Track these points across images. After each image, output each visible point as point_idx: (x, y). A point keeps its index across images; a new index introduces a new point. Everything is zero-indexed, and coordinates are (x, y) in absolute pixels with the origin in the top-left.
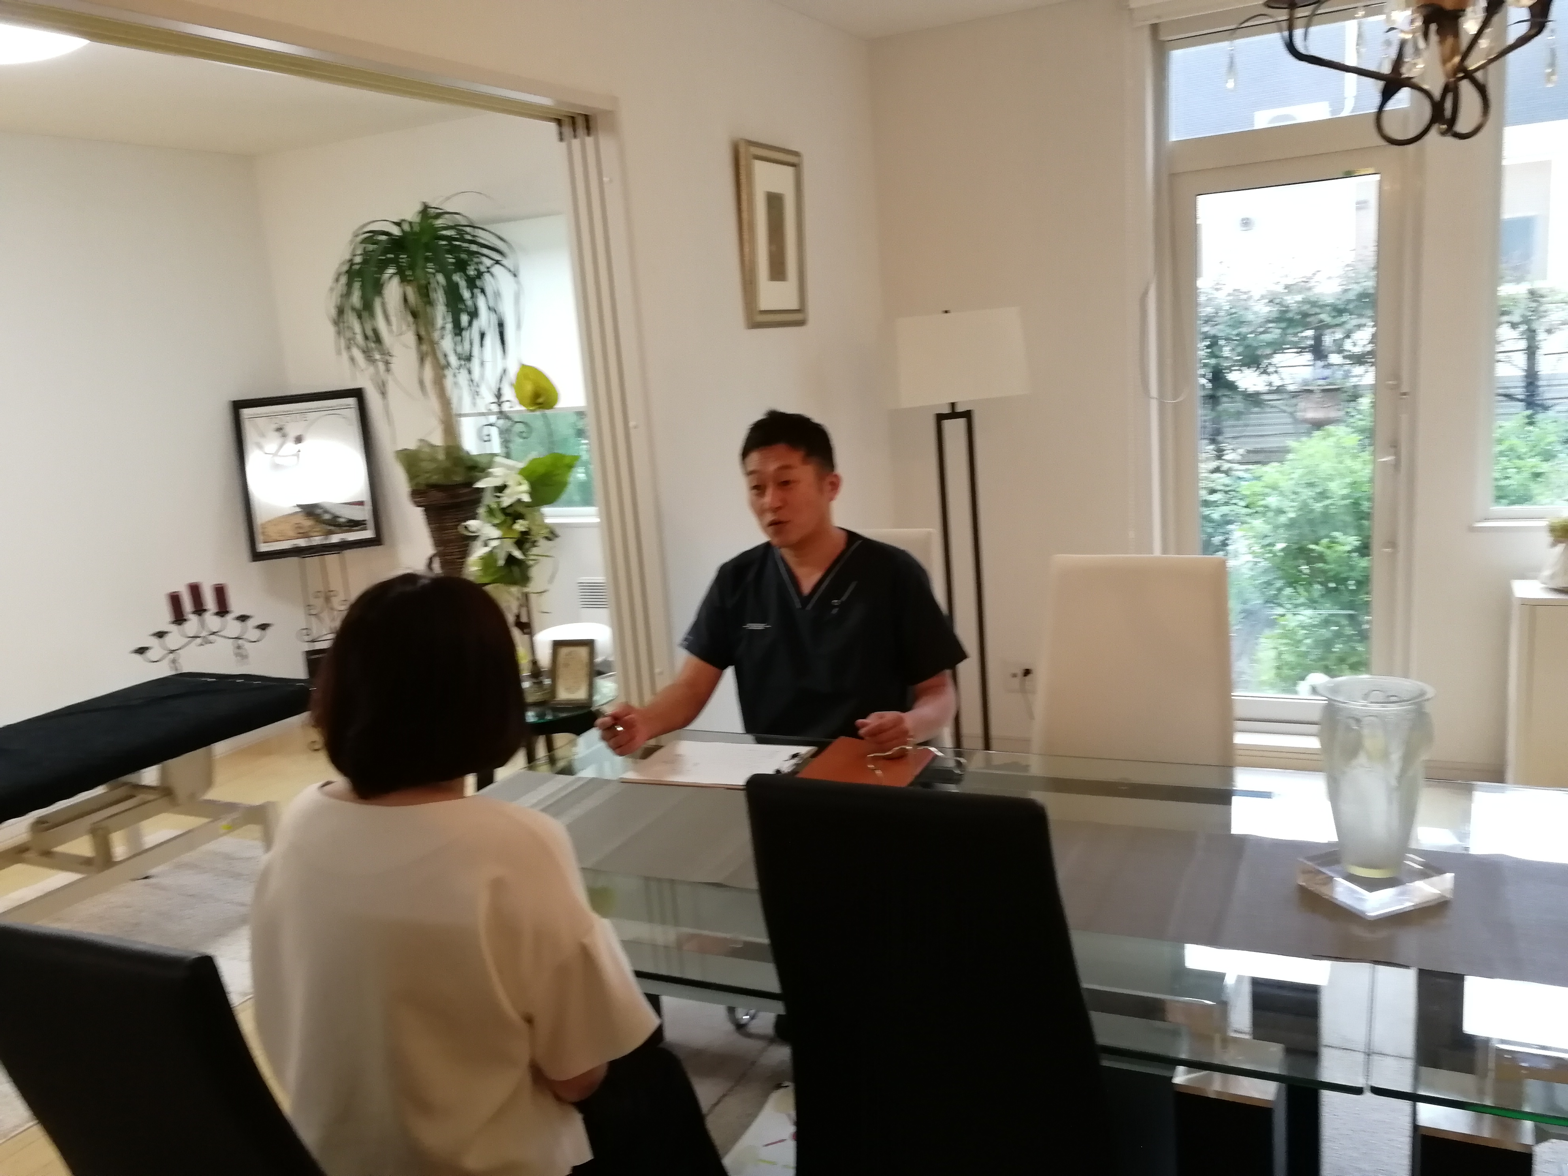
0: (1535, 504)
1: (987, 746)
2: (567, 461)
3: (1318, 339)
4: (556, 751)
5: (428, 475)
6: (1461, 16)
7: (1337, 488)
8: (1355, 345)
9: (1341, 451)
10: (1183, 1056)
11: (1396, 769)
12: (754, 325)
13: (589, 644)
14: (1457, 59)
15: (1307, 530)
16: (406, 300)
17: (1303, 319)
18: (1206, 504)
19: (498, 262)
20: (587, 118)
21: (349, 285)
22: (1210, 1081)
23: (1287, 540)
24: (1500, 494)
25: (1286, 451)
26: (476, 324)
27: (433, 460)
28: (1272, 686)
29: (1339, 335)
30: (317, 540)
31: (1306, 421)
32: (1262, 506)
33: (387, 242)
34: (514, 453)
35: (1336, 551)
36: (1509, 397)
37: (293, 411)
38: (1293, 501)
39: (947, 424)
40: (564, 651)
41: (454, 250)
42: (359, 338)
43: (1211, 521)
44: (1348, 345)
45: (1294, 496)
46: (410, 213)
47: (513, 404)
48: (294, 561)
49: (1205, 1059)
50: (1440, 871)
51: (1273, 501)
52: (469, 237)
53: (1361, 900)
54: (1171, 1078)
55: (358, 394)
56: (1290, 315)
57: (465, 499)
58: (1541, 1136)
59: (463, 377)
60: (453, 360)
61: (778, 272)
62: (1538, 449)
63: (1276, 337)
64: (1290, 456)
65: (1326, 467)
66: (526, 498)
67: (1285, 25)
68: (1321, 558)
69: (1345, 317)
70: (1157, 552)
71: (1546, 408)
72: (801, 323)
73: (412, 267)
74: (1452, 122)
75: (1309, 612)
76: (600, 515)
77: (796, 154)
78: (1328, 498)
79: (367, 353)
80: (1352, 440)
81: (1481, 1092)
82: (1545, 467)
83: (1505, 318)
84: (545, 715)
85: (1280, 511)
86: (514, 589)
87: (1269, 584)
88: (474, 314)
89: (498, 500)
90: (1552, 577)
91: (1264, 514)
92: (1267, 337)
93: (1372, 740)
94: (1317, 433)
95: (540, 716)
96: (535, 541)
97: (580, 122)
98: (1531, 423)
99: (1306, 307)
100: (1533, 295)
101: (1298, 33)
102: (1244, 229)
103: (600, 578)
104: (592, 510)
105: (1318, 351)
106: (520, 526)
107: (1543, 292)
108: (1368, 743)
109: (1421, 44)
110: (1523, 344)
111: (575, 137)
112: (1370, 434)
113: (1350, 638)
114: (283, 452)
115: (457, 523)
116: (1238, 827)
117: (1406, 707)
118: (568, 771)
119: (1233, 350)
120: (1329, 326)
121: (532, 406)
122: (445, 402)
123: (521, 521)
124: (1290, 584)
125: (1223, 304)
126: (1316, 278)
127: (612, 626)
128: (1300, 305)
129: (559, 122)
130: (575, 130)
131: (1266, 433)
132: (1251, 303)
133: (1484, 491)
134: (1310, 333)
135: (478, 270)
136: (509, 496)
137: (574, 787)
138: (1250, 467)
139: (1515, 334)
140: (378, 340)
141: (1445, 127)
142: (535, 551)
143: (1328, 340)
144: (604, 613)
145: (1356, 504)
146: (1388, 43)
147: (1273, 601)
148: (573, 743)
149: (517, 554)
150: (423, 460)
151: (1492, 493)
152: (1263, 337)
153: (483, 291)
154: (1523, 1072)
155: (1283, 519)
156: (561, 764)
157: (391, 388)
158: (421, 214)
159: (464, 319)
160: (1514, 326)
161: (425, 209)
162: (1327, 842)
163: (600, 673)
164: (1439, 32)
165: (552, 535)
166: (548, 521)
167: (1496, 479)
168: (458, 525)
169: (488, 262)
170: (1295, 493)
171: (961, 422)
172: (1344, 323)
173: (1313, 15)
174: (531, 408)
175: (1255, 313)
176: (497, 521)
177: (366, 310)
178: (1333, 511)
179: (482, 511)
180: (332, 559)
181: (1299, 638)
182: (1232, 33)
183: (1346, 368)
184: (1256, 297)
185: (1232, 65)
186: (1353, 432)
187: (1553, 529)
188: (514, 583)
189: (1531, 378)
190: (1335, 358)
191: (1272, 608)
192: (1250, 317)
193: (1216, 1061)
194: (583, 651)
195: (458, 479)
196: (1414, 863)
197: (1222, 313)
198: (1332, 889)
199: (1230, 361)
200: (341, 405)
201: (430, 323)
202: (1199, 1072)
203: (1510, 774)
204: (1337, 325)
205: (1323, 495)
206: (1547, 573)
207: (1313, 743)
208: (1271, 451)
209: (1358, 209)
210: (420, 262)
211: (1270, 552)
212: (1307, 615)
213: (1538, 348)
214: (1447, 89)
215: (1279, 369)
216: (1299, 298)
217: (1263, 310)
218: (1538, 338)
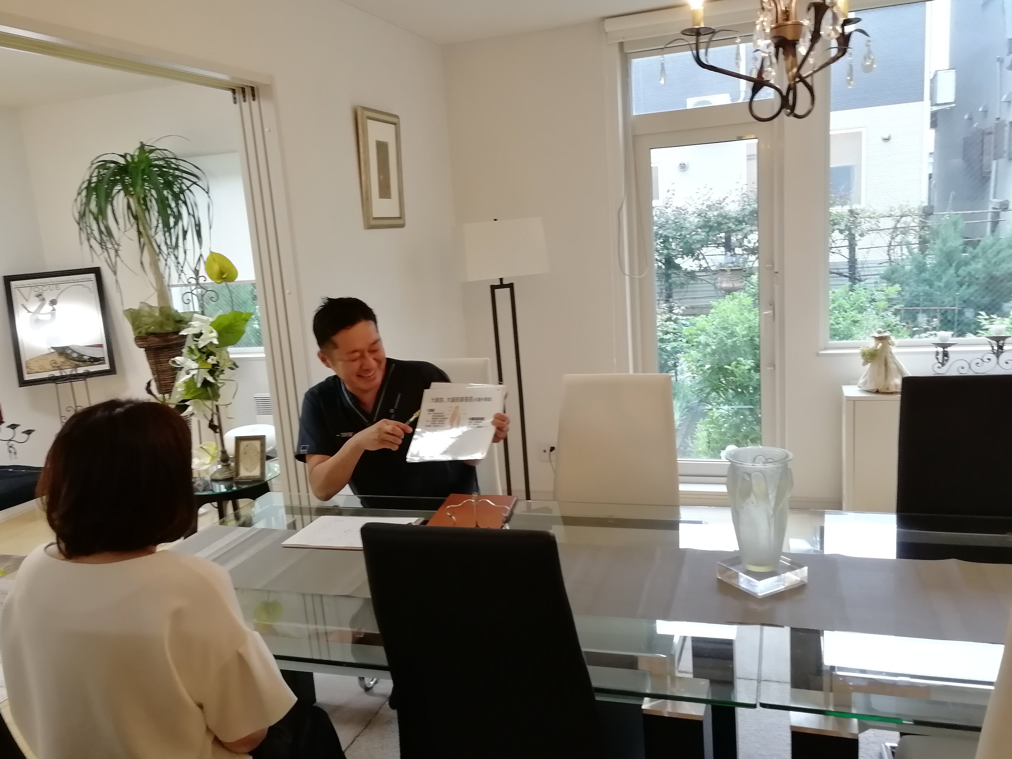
0: (856, 339)
1: (528, 498)
2: (244, 316)
3: (728, 239)
4: (241, 510)
5: (147, 326)
6: (796, 44)
7: (740, 330)
8: (749, 242)
9: (742, 307)
10: (648, 691)
11: (772, 503)
12: (370, 227)
13: (261, 439)
14: (795, 70)
15: (723, 356)
16: (129, 207)
17: (719, 227)
18: (662, 340)
19: (195, 183)
20: (253, 89)
21: (88, 197)
22: (665, 706)
23: (711, 363)
24: (834, 333)
25: (711, 307)
26: (180, 224)
27: (151, 316)
28: (706, 454)
29: (740, 237)
30: (68, 372)
31: (722, 289)
32: (697, 342)
33: (115, 168)
34: (206, 312)
35: (740, 370)
36: (841, 274)
37: (48, 283)
38: (714, 338)
39: (497, 291)
40: (243, 444)
41: (162, 174)
42: (96, 233)
43: (666, 351)
44: (745, 242)
45: (715, 336)
46: (132, 149)
47: (206, 279)
48: (52, 385)
49: (661, 692)
50: (801, 566)
51: (702, 339)
52: (173, 166)
53: (755, 586)
54: (641, 705)
55: (97, 271)
56: (711, 224)
57: (175, 342)
58: (863, 728)
59: (171, 261)
60: (164, 248)
61: (385, 192)
62: (855, 306)
63: (703, 237)
64: (712, 311)
65: (733, 317)
66: (216, 342)
67: (694, 46)
68: (733, 373)
69: (744, 225)
70: (631, 372)
71: (860, 281)
72: (402, 226)
73: (133, 185)
74: (793, 108)
75: (726, 407)
76: (266, 352)
77: (396, 116)
78: (736, 336)
79: (102, 243)
80: (749, 301)
81: (827, 703)
82: (859, 317)
83: (836, 227)
84: (232, 487)
85: (707, 345)
86: (209, 403)
87: (701, 390)
88: (178, 217)
89: (196, 343)
90: (865, 383)
91: (697, 347)
92: (698, 237)
93: (758, 486)
94: (727, 296)
95: (230, 487)
96: (223, 371)
97: (248, 92)
98: (852, 290)
99: (720, 219)
100: (851, 212)
101: (702, 52)
102: (681, 170)
103: (268, 395)
104: (262, 349)
105: (728, 246)
106: (212, 360)
107: (858, 211)
108: (755, 488)
109: (774, 60)
110: (846, 243)
111: (245, 101)
112: (757, 298)
113: (751, 422)
114: (43, 311)
115: (168, 359)
116: (684, 544)
117: (777, 465)
118: (247, 524)
119: (677, 244)
120: (734, 231)
121: (218, 280)
122: (159, 277)
123: (212, 357)
124: (713, 390)
125: (671, 216)
126: (726, 201)
127: (275, 425)
128: (716, 218)
129: (234, 91)
130: (244, 97)
131: (697, 297)
132: (687, 216)
133: (825, 333)
134: (723, 235)
135: (181, 188)
136: (203, 340)
137: (251, 534)
138: (688, 317)
139: (842, 236)
140: (110, 234)
141: (789, 111)
142: (222, 376)
143: (733, 239)
144: (271, 417)
145: (752, 339)
146: (756, 59)
147: (705, 401)
148: (252, 506)
149: (210, 379)
150: (144, 316)
151: (828, 333)
152: (694, 237)
153: (185, 203)
154: (851, 688)
155: (709, 350)
156: (242, 519)
157: (120, 267)
158: (139, 150)
159: (172, 221)
160: (841, 232)
161: (142, 147)
162: (733, 551)
163: (269, 458)
164: (784, 54)
165: (234, 366)
166: (231, 356)
167: (832, 324)
168: (169, 360)
169: (188, 183)
170: (716, 334)
171: (508, 290)
172: (743, 229)
173: (710, 40)
174: (218, 281)
175: (690, 222)
176: (195, 358)
177: (101, 214)
178: (739, 344)
179: (185, 350)
180: (79, 385)
181: (720, 423)
182: (662, 50)
183: (746, 256)
184: (690, 212)
185: (663, 69)
186: (748, 296)
187: (864, 354)
188: (208, 398)
189: (852, 262)
190: (738, 251)
191: (705, 405)
192: (688, 225)
193: (668, 693)
194: (257, 444)
195: (170, 329)
196: (785, 561)
197: (670, 222)
198: (738, 581)
199: (676, 252)
200: (83, 279)
201: (147, 225)
202: (656, 701)
203: (844, 505)
204: (739, 230)
205: (732, 334)
206: (861, 381)
207: (723, 489)
208: (702, 308)
209: (748, 159)
210: (140, 182)
211: (701, 370)
212: (725, 409)
213: (857, 245)
214: (789, 89)
215: (705, 257)
216: (716, 213)
217: (695, 220)
218: (856, 239)
